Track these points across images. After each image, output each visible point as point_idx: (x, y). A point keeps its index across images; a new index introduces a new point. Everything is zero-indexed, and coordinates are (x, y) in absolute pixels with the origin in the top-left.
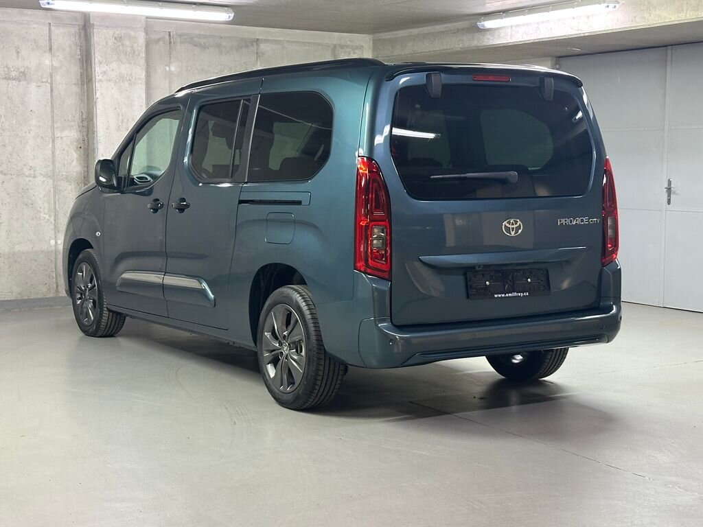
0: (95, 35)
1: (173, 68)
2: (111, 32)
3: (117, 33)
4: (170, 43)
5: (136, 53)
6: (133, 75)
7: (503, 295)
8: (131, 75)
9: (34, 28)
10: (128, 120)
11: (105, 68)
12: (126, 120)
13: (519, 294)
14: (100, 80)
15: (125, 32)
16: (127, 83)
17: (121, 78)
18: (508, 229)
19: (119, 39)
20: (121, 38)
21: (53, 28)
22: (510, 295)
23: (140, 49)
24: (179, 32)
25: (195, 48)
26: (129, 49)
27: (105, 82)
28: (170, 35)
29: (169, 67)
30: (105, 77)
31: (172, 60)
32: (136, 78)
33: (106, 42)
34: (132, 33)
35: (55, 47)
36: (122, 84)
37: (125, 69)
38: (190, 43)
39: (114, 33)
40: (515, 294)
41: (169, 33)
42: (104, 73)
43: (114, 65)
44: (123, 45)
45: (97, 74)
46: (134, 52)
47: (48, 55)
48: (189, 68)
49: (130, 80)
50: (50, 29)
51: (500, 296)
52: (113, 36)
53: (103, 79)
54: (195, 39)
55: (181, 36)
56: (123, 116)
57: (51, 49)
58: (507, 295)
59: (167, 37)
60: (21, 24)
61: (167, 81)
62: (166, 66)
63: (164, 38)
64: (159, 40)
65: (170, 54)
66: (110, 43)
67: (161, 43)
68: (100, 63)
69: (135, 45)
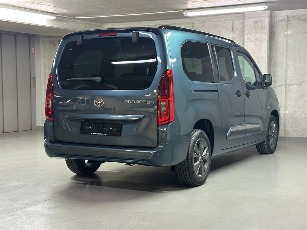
0: (246, 22)
1: (289, 32)
2: (252, 20)
3: (255, 20)
4: (288, 20)
5: (264, 28)
6: (262, 38)
7: (95, 134)
8: (261, 38)
9: (227, 22)
10: (258, 58)
11: (249, 36)
12: (258, 59)
13: (103, 134)
14: (247, 42)
15: (259, 19)
16: (259, 42)
17: (256, 40)
18: (96, 103)
19: (256, 22)
20: (257, 22)
21: (234, 21)
22: (98, 134)
23: (266, 26)
24: (293, 15)
25: (301, 21)
26: (260, 27)
27: (249, 42)
28: (288, 17)
29: (287, 32)
30: (249, 40)
31: (289, 28)
32: (263, 39)
33: (250, 25)
34: (263, 19)
35: (235, 29)
36: (257, 42)
37: (258, 36)
38: (298, 19)
39: (254, 20)
40: (101, 134)
41: (288, 16)
42: (249, 38)
43: (253, 35)
44: (258, 25)
45: (245, 39)
46: (263, 28)
47: (232, 33)
48: (297, 32)
49: (260, 40)
50: (233, 22)
51: (93, 134)
52: (253, 21)
53: (248, 41)
54: (301, 17)
55: (293, 17)
56: (256, 56)
57: (233, 30)
58: (97, 134)
59: (286, 18)
60: (222, 21)
61: (286, 39)
62: (285, 32)
63: (285, 19)
64: (282, 20)
65: (288, 26)
66: (252, 25)
67: (283, 21)
68: (247, 34)
69: (263, 24)
